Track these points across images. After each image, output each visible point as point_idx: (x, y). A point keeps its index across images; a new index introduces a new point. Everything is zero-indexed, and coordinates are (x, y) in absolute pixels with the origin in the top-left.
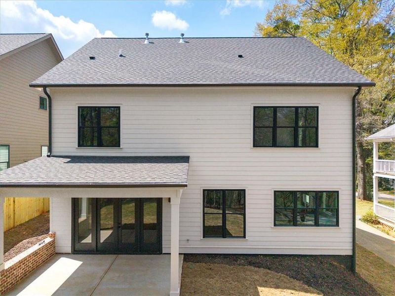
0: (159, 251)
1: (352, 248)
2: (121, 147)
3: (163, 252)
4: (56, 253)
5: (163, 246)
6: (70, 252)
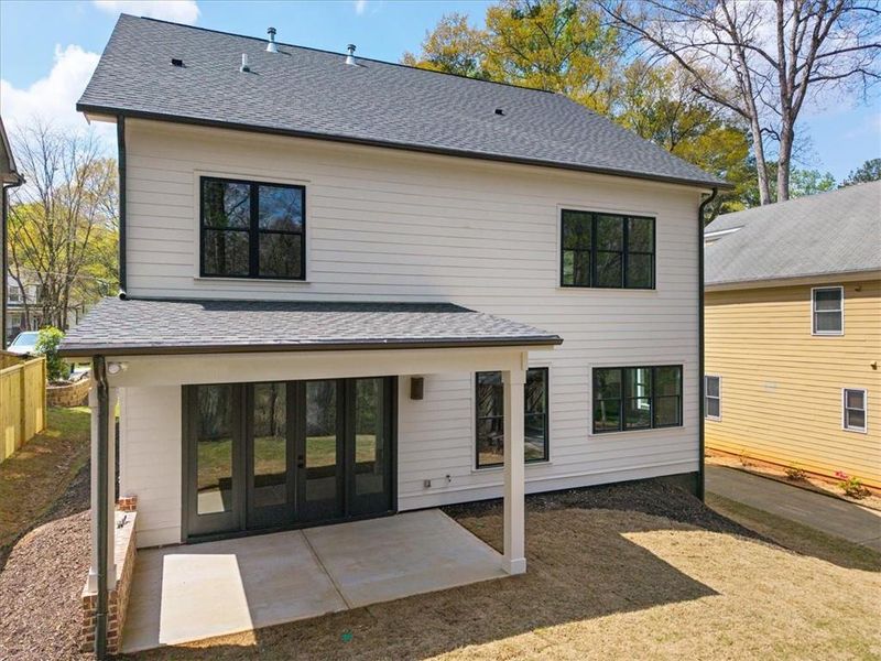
0: (392, 508)
1: (698, 459)
2: (308, 280)
3: (400, 509)
4: (138, 549)
5: (399, 496)
6: (179, 541)
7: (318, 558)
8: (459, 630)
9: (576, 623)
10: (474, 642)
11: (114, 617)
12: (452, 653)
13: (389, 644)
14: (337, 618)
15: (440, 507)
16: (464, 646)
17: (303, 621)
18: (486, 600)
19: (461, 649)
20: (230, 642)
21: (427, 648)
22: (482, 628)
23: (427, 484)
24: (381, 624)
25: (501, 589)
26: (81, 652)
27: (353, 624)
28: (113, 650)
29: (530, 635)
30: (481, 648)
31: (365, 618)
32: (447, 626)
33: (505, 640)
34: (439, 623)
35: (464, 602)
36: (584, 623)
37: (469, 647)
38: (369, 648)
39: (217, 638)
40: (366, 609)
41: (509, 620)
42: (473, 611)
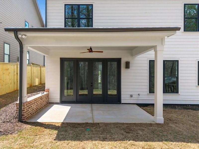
0: (119, 102)
3: (122, 103)
4: (50, 103)
5: (122, 98)
6: (59, 102)
7: (92, 110)
8: (129, 135)
9: (185, 143)
10: (133, 140)
11: (24, 110)
12: (123, 142)
13: (101, 134)
14: (88, 124)
15: (136, 104)
16: (129, 141)
17: (77, 123)
18: (144, 128)
19: (127, 141)
20: (54, 124)
21: (114, 138)
22: (139, 136)
23: (131, 96)
24: (101, 128)
25: (151, 126)
26: (15, 118)
27: (92, 127)
28: (23, 120)
29: (161, 143)
30: (137, 143)
31: (97, 126)
32: (125, 133)
33: (148, 143)
34: (122, 132)
35: (135, 128)
36: (189, 144)
37: (131, 141)
38: (93, 134)
39: (51, 122)
40: (98, 124)
41: (152, 136)
42: (137, 131)
